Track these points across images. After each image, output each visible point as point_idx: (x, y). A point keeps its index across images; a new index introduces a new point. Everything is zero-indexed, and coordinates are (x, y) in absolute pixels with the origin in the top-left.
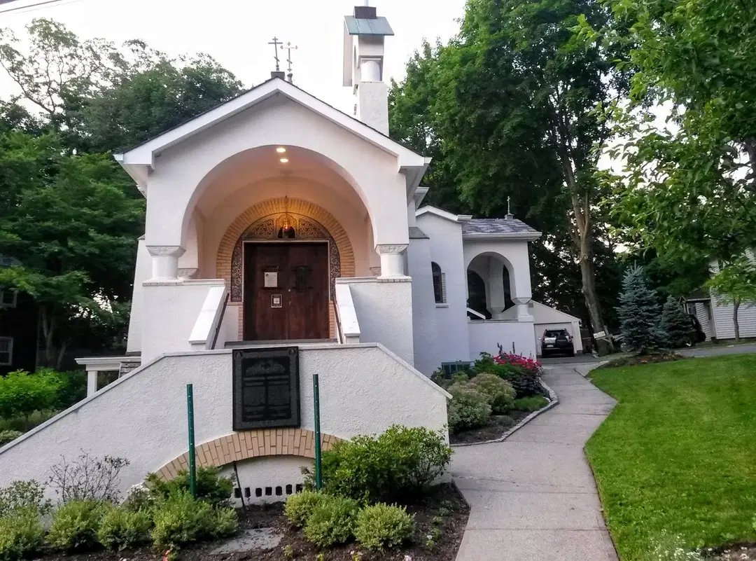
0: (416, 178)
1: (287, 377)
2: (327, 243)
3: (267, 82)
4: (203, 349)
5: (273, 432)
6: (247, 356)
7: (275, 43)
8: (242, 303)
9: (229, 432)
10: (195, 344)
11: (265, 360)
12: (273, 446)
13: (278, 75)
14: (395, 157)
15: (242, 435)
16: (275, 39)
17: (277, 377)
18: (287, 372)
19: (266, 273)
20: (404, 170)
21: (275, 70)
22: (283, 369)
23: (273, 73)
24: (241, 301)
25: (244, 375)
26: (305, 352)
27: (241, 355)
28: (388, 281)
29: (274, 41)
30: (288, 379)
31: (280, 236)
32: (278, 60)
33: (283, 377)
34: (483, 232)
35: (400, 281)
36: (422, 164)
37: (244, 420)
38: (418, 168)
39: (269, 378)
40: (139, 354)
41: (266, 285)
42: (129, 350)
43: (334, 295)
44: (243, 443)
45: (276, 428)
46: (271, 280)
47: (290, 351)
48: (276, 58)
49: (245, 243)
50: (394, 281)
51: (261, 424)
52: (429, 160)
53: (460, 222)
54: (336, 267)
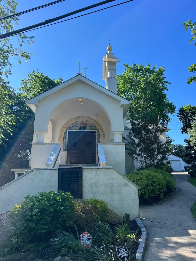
2: (96, 131)
7: (79, 64)
8: (66, 151)
10: (47, 165)
11: (70, 172)
14: (119, 101)
17: (74, 179)
18: (78, 177)
20: (122, 106)
23: (78, 73)
25: (62, 178)
26: (84, 170)
27: (61, 170)
28: (116, 144)
30: (78, 180)
31: (80, 129)
35: (120, 144)
36: (128, 104)
39: (71, 179)
42: (29, 166)
43: (97, 149)
47: (79, 169)
48: (79, 69)
49: (68, 131)
54: (99, 139)
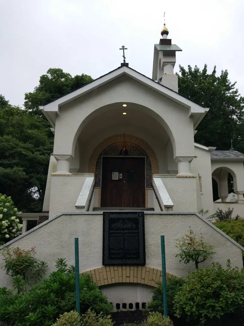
0: (198, 120)
1: (137, 231)
2: (144, 158)
3: (119, 68)
4: (84, 211)
5: (128, 268)
6: (112, 216)
8: (100, 188)
9: (100, 265)
10: (78, 207)
11: (124, 219)
12: (128, 277)
13: (125, 65)
14: (188, 108)
15: (108, 268)
16: (123, 47)
17: (131, 231)
18: (137, 228)
19: (113, 173)
20: (192, 116)
21: (123, 62)
22: (134, 226)
23: (122, 64)
24: (100, 187)
25: (110, 229)
26: (148, 216)
27: (109, 215)
28: (183, 177)
29: (122, 48)
30: (138, 233)
31: (120, 154)
32: (125, 58)
33: (135, 231)
34: (220, 156)
35: (190, 177)
36: (204, 112)
37: (110, 258)
38: (202, 114)
39: (125, 231)
40: (48, 212)
41: (113, 179)
42: (43, 210)
44: (108, 273)
45: (130, 265)
46: (116, 176)
47: (139, 215)
48: (124, 56)
49: (103, 157)
50: (186, 177)
51: (120, 262)
52: (207, 109)
53: (209, 151)
54: (149, 170)
